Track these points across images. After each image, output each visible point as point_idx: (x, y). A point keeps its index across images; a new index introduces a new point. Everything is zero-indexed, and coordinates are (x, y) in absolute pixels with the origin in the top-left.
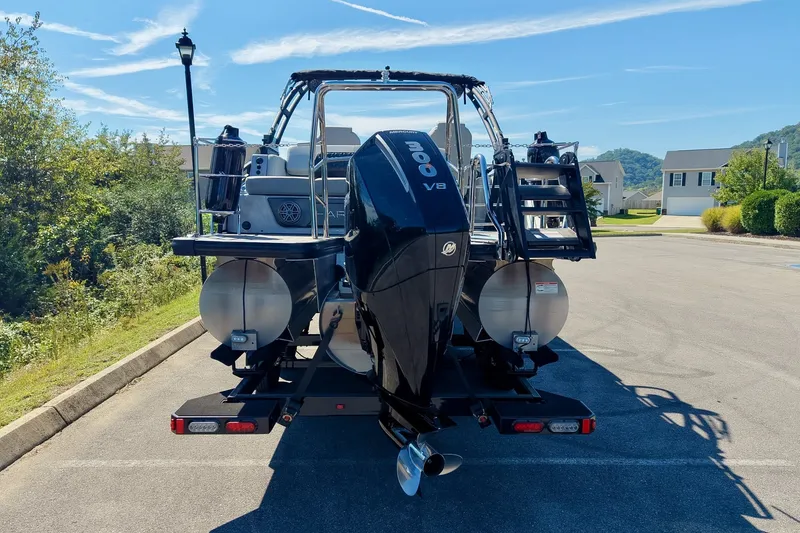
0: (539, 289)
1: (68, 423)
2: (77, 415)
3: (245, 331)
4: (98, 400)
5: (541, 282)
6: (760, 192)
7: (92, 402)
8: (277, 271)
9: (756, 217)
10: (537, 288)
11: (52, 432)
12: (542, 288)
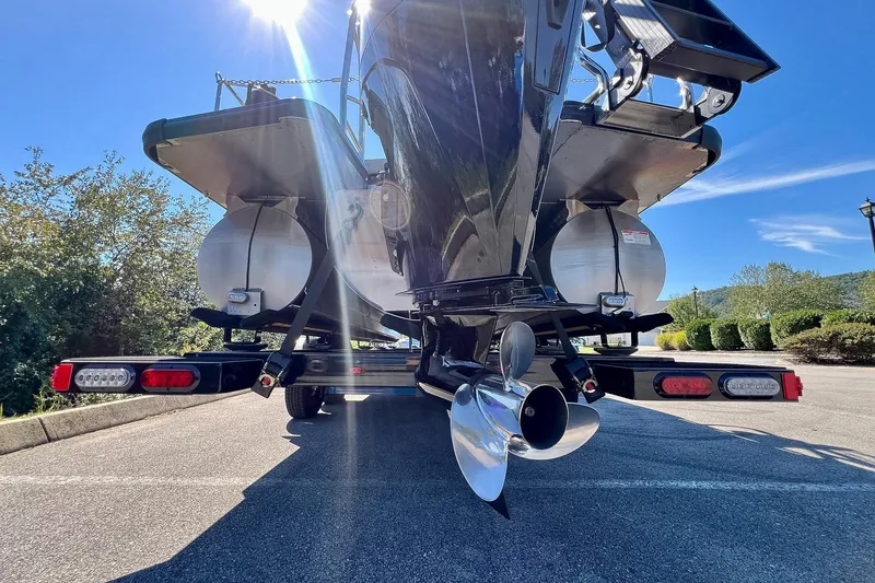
0: (627, 238)
1: (50, 440)
2: (73, 432)
3: (247, 290)
4: (114, 421)
5: (628, 229)
6: (694, 322)
7: (105, 422)
8: (299, 220)
9: (697, 337)
10: (625, 237)
11: (16, 445)
12: (630, 237)
